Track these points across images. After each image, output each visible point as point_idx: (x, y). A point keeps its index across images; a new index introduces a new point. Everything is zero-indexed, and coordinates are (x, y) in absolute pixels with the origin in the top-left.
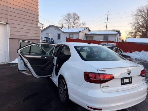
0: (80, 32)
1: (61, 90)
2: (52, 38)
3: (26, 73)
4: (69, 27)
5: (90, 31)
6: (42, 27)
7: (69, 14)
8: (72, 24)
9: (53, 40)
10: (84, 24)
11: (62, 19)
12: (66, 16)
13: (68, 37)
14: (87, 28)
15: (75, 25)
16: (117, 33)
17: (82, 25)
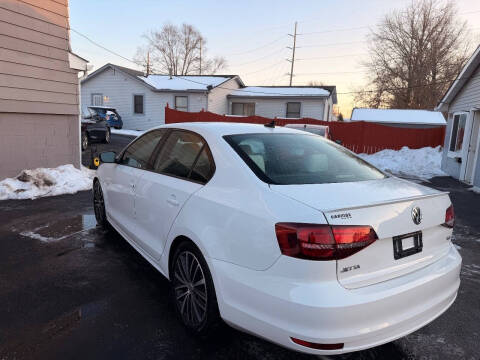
0: (210, 88)
1: (185, 290)
2: (113, 110)
3: (38, 236)
4: (172, 74)
5: (242, 86)
6: (85, 72)
7: (169, 30)
8: (181, 62)
9: (119, 118)
10: (221, 63)
11: (147, 44)
12: (159, 36)
13: (171, 107)
14: (232, 77)
15: (191, 65)
16: (326, 93)
17: (214, 67)
